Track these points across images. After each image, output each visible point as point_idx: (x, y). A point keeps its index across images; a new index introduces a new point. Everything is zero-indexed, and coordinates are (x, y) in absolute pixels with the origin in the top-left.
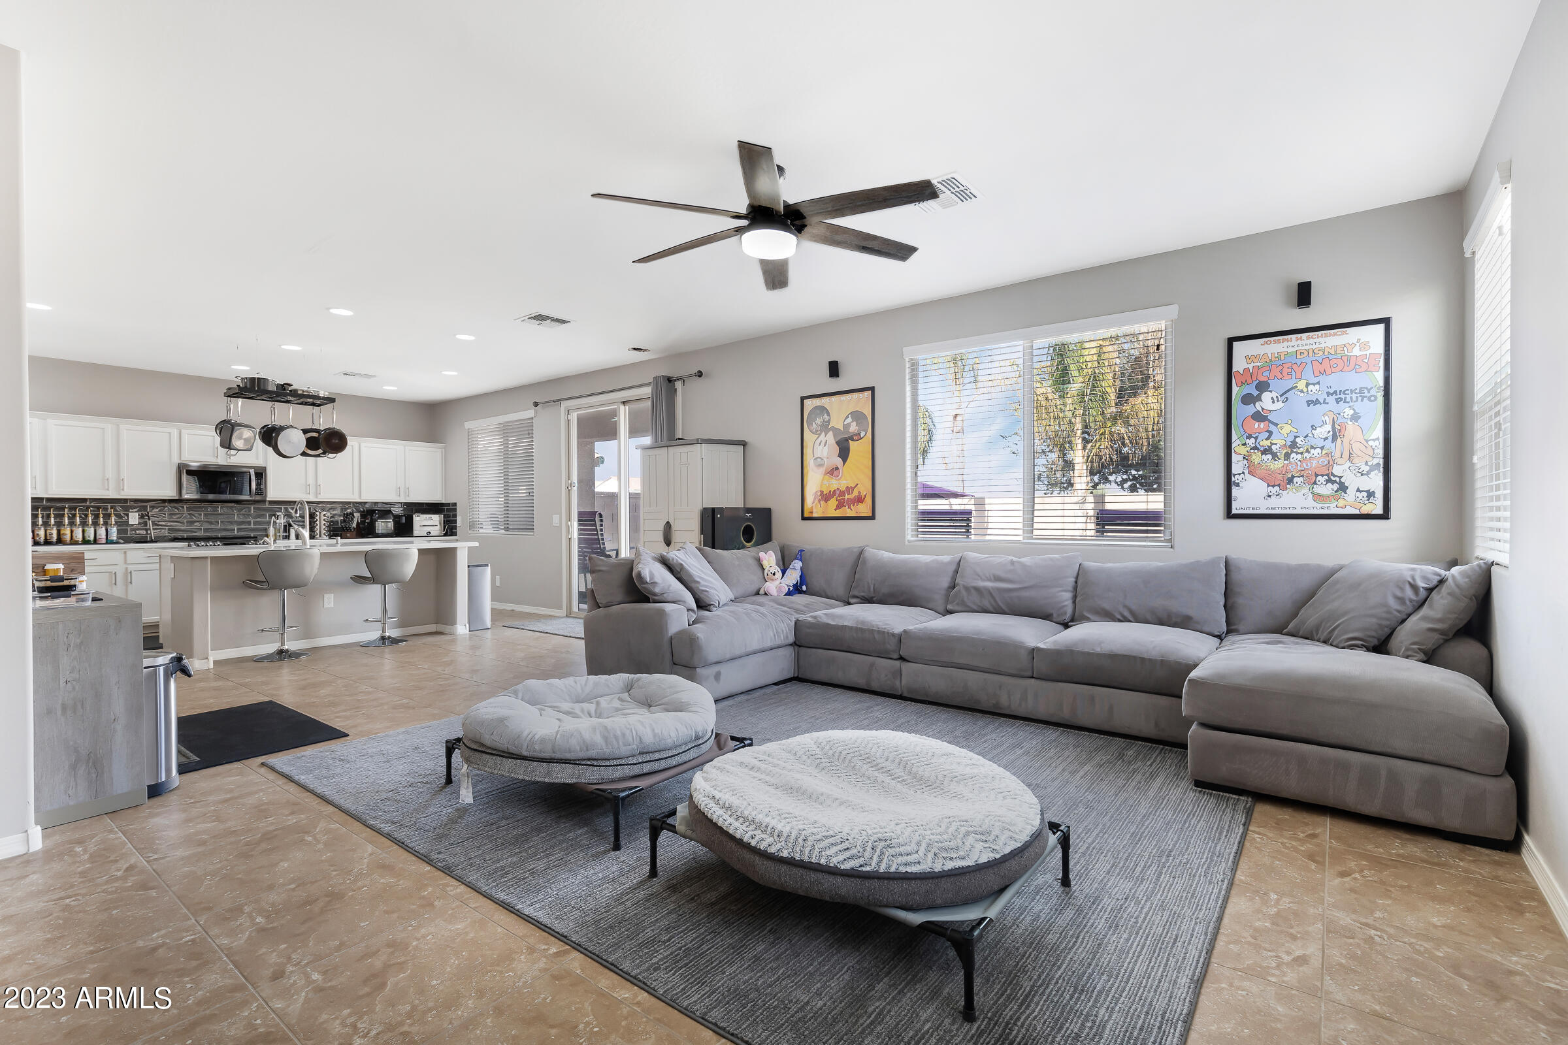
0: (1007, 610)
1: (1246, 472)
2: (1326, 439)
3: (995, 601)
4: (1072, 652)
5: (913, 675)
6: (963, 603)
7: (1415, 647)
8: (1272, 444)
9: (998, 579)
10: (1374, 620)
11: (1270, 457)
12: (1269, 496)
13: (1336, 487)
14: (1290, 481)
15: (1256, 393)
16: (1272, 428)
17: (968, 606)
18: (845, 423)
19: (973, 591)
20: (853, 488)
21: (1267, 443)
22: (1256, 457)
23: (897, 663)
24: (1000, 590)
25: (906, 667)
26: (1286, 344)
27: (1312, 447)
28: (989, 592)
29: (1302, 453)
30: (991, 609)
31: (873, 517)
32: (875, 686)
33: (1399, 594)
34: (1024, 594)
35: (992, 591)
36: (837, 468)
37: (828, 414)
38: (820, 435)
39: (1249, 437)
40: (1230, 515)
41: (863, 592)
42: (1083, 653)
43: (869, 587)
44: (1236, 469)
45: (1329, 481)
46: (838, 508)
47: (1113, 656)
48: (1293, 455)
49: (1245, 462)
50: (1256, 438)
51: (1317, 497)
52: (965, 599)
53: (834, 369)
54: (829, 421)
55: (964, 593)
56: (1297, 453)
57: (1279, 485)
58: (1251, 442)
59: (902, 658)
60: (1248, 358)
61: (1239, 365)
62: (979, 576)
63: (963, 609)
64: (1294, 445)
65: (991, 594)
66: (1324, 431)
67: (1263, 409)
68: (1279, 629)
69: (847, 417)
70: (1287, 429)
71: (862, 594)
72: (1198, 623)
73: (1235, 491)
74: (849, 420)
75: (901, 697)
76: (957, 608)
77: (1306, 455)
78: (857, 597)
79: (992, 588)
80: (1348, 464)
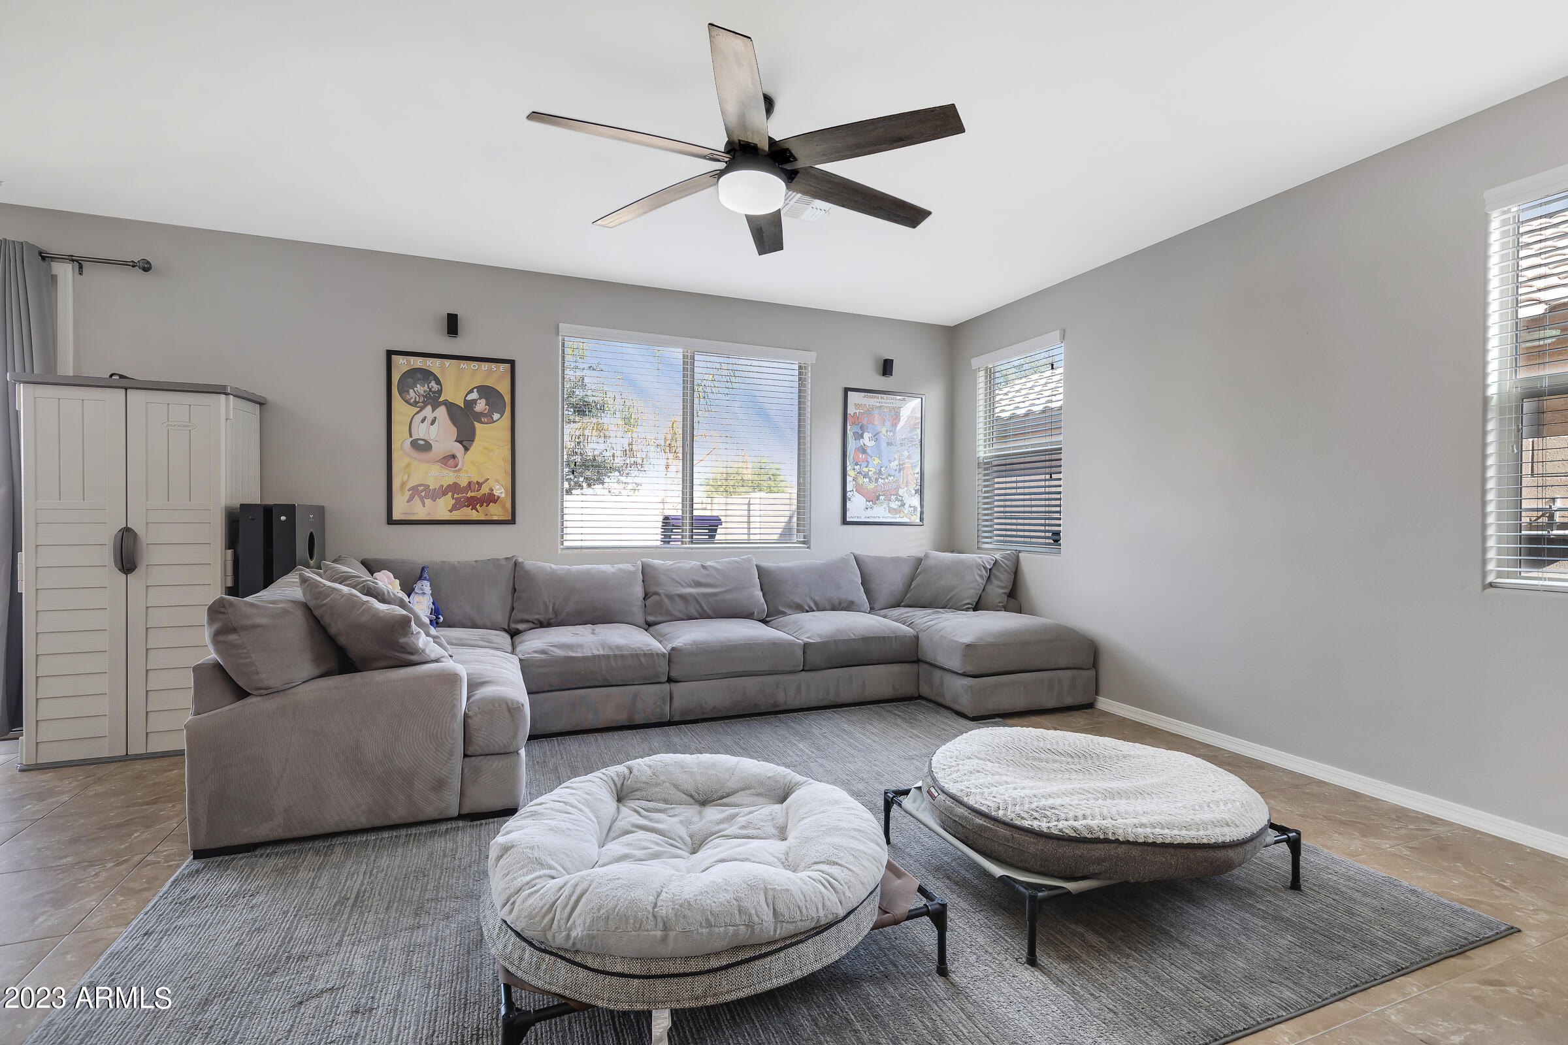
0: (712, 615)
1: (854, 490)
2: (896, 470)
3: (702, 607)
4: (836, 642)
5: (686, 694)
6: (668, 613)
7: (1000, 604)
8: (869, 471)
9: (698, 584)
10: (973, 591)
11: (867, 480)
12: (867, 509)
13: (899, 503)
14: (878, 498)
15: (860, 432)
16: (869, 459)
17: (672, 615)
18: (469, 398)
19: (677, 599)
20: (480, 484)
21: (866, 470)
22: (860, 480)
23: (667, 686)
24: (704, 595)
25: (676, 688)
26: (876, 400)
27: (889, 475)
28: (694, 597)
29: (884, 479)
30: (696, 615)
31: (512, 521)
32: (640, 719)
33: (980, 573)
34: (728, 597)
35: (697, 596)
36: (454, 457)
37: (438, 382)
38: (422, 409)
39: (857, 464)
40: (845, 522)
41: (538, 613)
42: (844, 641)
43: (547, 607)
44: (849, 488)
45: (897, 499)
46: (454, 508)
47: (865, 640)
48: (880, 480)
49: (854, 482)
50: (861, 465)
51: (891, 510)
52: (670, 608)
53: (452, 325)
54: (440, 392)
55: (667, 601)
56: (882, 479)
57: (872, 501)
58: (857, 467)
59: (670, 680)
60: (857, 406)
61: (851, 410)
62: (678, 582)
63: (668, 619)
64: (880, 472)
65: (695, 599)
66: (894, 465)
67: (864, 445)
68: (897, 605)
69: (471, 391)
70: (877, 461)
71: (537, 617)
72: (857, 605)
73: (849, 504)
74: (474, 396)
75: (670, 723)
76: (660, 618)
77: (886, 480)
78: (528, 621)
79: (698, 594)
80: (906, 488)
